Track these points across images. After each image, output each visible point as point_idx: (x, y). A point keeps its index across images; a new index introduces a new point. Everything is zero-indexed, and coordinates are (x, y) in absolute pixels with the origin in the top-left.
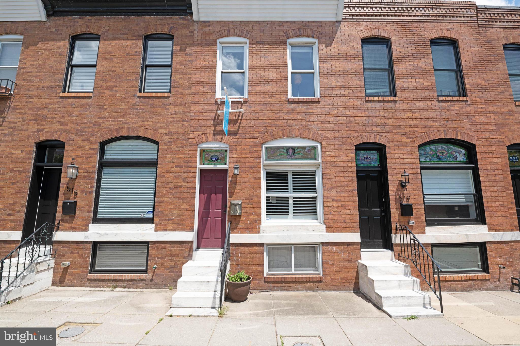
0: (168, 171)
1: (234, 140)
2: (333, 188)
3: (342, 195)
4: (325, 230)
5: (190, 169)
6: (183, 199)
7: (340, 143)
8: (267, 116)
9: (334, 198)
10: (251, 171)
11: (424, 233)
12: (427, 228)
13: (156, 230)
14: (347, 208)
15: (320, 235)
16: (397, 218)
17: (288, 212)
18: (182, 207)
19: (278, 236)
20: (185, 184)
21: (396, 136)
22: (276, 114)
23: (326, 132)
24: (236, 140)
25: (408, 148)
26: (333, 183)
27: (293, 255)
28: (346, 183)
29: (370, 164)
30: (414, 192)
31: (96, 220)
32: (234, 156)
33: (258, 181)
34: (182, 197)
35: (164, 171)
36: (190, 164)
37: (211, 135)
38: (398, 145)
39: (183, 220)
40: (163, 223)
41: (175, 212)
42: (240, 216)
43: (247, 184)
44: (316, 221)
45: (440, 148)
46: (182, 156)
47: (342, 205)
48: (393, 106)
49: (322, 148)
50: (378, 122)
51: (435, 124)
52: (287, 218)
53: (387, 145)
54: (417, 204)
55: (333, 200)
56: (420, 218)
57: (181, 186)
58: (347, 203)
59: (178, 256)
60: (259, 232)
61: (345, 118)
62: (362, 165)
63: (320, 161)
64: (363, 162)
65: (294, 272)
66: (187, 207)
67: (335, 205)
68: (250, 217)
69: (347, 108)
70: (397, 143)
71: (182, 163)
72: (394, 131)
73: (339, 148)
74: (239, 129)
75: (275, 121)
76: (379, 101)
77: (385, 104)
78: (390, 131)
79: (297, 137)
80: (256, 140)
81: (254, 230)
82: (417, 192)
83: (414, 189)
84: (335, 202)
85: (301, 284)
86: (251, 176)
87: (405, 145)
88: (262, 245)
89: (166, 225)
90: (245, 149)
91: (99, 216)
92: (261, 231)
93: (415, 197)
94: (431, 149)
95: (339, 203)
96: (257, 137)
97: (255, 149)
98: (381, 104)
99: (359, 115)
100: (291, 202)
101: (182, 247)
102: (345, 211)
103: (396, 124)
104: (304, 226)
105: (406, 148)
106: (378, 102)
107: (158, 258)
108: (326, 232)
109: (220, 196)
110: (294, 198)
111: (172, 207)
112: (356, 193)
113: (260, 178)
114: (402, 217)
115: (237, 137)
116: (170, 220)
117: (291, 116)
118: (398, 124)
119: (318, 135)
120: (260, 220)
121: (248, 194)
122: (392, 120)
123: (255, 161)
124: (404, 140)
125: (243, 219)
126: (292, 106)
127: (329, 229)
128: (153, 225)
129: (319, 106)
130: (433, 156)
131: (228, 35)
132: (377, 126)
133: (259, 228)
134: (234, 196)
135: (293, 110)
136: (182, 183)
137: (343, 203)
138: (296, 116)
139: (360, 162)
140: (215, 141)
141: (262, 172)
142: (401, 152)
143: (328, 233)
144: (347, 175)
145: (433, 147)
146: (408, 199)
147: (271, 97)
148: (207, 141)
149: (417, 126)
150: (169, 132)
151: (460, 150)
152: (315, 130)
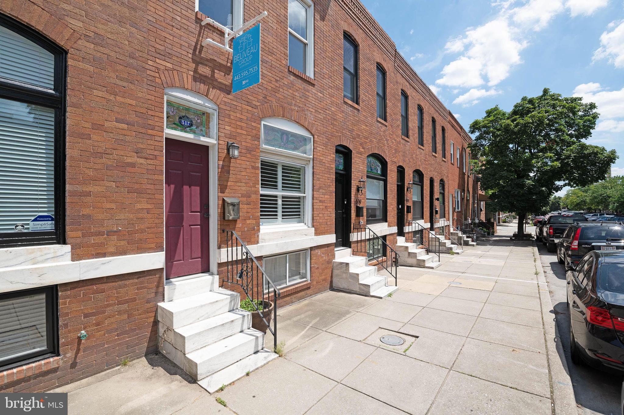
0: (98, 127)
1: (225, 100)
2: (319, 188)
3: (326, 197)
4: (314, 234)
5: (150, 132)
6: (139, 192)
7: (326, 141)
9: (320, 199)
10: (249, 156)
11: (365, 230)
12: (367, 227)
13: (76, 257)
14: (329, 210)
15: (311, 239)
16: (354, 218)
17: (276, 215)
18: (138, 206)
19: (277, 245)
20: (142, 161)
21: (357, 144)
22: (276, 81)
23: (318, 124)
24: (229, 101)
25: (363, 157)
26: (321, 183)
27: (288, 264)
28: (328, 184)
29: (339, 167)
32: (227, 127)
33: (257, 172)
34: (136, 186)
35: (88, 125)
36: (150, 122)
37: (190, 79)
38: (358, 153)
39: (142, 231)
40: (92, 240)
41: (122, 216)
42: (235, 221)
43: (243, 174)
44: (302, 224)
46: (134, 103)
47: (326, 207)
48: (357, 114)
49: (314, 141)
51: (374, 140)
52: (278, 222)
53: (353, 151)
54: (364, 207)
55: (320, 201)
56: (364, 218)
57: (133, 165)
58: (328, 205)
59: (134, 300)
60: (258, 243)
63: (312, 156)
64: (338, 164)
65: (288, 284)
66: (149, 206)
67: (321, 207)
68: (248, 222)
69: (332, 103)
70: (357, 150)
71: (133, 117)
72: (357, 139)
73: (326, 146)
75: (275, 91)
77: (354, 110)
78: (355, 138)
79: (295, 121)
80: (254, 110)
81: (252, 240)
84: (321, 204)
85: (295, 296)
86: (248, 163)
87: (361, 154)
88: (261, 258)
89: (102, 245)
90: (241, 120)
92: (260, 240)
93: (363, 201)
94: (370, 161)
95: (324, 204)
96: (256, 107)
97: (253, 124)
98: (351, 109)
100: (280, 202)
101: (142, 283)
102: (327, 212)
104: (299, 230)
105: (361, 156)
106: (350, 106)
107: (86, 316)
108: (315, 235)
109: (196, 190)
110: (283, 197)
111: (113, 206)
112: (334, 194)
113: (258, 168)
115: (230, 96)
116: (109, 233)
117: (290, 91)
118: (359, 133)
119: (312, 125)
120: (259, 225)
121: (244, 188)
122: (356, 127)
123: (253, 142)
124: (361, 149)
125: (239, 225)
126: (292, 78)
127: (317, 233)
128: (67, 248)
129: (313, 89)
130: (370, 167)
132: (349, 131)
133: (258, 236)
134: (227, 191)
135: (292, 83)
136: (133, 159)
137: (326, 204)
140: (197, 93)
142: (359, 160)
143: (316, 237)
144: (329, 176)
146: (360, 202)
148: (184, 88)
149: (367, 139)
150: (101, 37)
152: (310, 118)
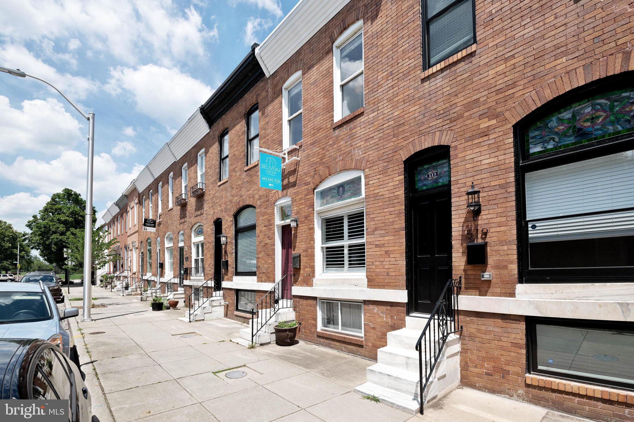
0: (261, 231)
1: (294, 191)
2: (376, 229)
3: (386, 238)
4: (366, 286)
5: (271, 227)
6: (269, 255)
7: (385, 164)
8: (316, 155)
10: (306, 221)
11: (512, 295)
12: (521, 288)
13: (258, 281)
14: (391, 256)
15: (361, 290)
16: (462, 268)
17: (343, 264)
19: (325, 290)
20: (269, 241)
21: (470, 121)
22: (323, 149)
23: (370, 153)
24: (296, 191)
25: (491, 137)
26: (377, 222)
27: (340, 311)
28: (391, 220)
29: (437, 183)
31: (237, 273)
32: (295, 209)
33: (312, 231)
34: (268, 253)
35: (259, 232)
36: (271, 222)
37: (281, 191)
38: (472, 138)
40: (260, 275)
41: (265, 266)
42: (300, 269)
43: (304, 235)
45: (589, 110)
46: (267, 216)
47: (387, 252)
48: (467, 66)
49: (366, 177)
50: (439, 109)
51: (559, 61)
52: (343, 271)
53: (453, 145)
55: (377, 246)
56: (504, 268)
57: (267, 244)
58: (391, 249)
60: (312, 286)
61: (392, 122)
62: (425, 188)
63: (363, 195)
64: (426, 182)
65: (341, 331)
66: (271, 261)
67: (378, 253)
68: (306, 269)
69: (395, 107)
70: (469, 134)
71: (267, 223)
72: (466, 114)
73: (384, 172)
74: (297, 178)
75: (322, 158)
76: (442, 70)
77: (453, 69)
78: (460, 116)
79: (341, 171)
80: (309, 186)
81: (309, 283)
82: (506, 219)
84: (378, 249)
86: (306, 227)
87: (485, 133)
88: (315, 298)
89: (261, 277)
90: (301, 199)
91: (238, 270)
92: (314, 285)
93: (499, 229)
94: (560, 120)
95: (383, 249)
96: (309, 183)
97: (308, 197)
98: (445, 73)
99: (411, 110)
100: (346, 251)
102: (389, 259)
103: (469, 100)
104: (348, 279)
105: (486, 138)
108: (368, 287)
110: (348, 247)
111: (264, 262)
112: (403, 233)
113: (313, 229)
114: (470, 267)
115: (296, 187)
116: (263, 273)
117: (336, 146)
118: (474, 98)
119: (361, 161)
120: (313, 272)
121: (304, 246)
122: (463, 94)
123: (309, 210)
124: (485, 124)
125: (302, 272)
126: (337, 132)
127: (371, 284)
128: (256, 278)
129: (362, 119)
130: (565, 135)
132: (437, 117)
133: (313, 281)
134: (296, 247)
135: (337, 137)
136: (267, 241)
137: (387, 249)
138: (340, 144)
139: (421, 184)
140: (283, 197)
141: (315, 220)
142: (477, 150)
143: (369, 289)
144: (393, 209)
145: (566, 115)
146: (485, 234)
148: (279, 198)
149: (514, 85)
150: (260, 196)
152: (358, 154)
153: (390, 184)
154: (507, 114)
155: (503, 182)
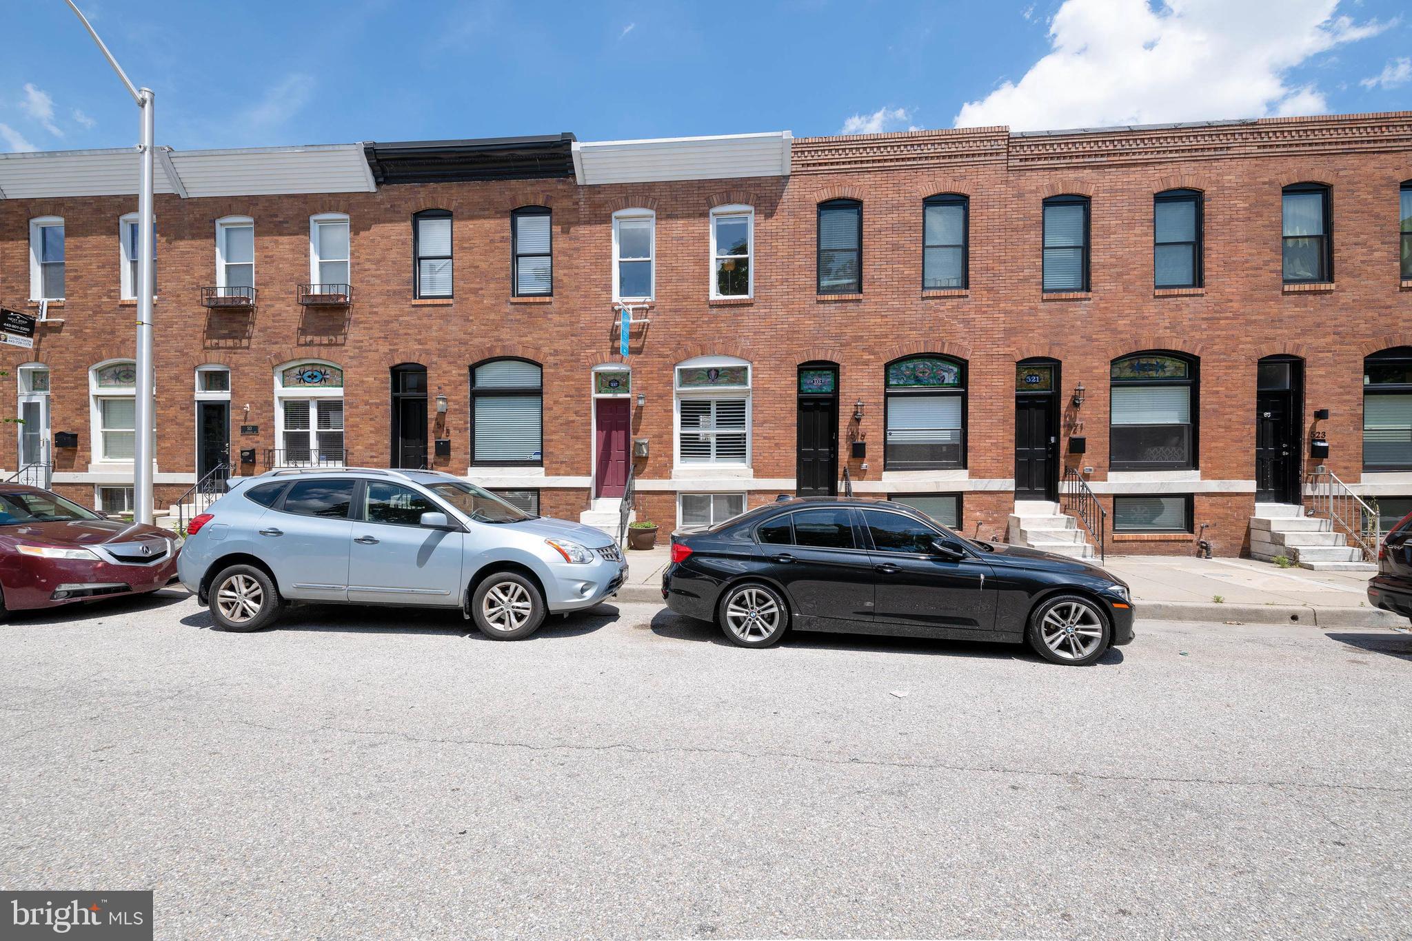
0: (556, 402)
1: (637, 360)
2: (765, 422)
3: (776, 432)
4: (752, 476)
5: (583, 399)
6: (577, 438)
7: (778, 362)
8: (681, 326)
9: (765, 435)
10: (660, 401)
11: (880, 479)
12: (885, 474)
13: (547, 474)
14: (780, 447)
15: (746, 481)
16: (846, 460)
17: (709, 454)
18: (577, 447)
19: (693, 482)
20: (578, 418)
21: (855, 351)
22: (693, 322)
23: (760, 347)
24: (641, 360)
25: (871, 367)
26: (766, 415)
27: (712, 505)
28: (782, 415)
29: (821, 389)
30: (873, 427)
31: (475, 463)
32: (638, 382)
33: (670, 414)
34: (575, 434)
35: (552, 403)
36: (583, 393)
37: (608, 354)
38: (857, 364)
39: (579, 462)
40: (554, 466)
41: (567, 453)
42: (647, 458)
43: (654, 417)
44: (743, 464)
45: (922, 366)
46: (573, 383)
47: (776, 444)
48: (855, 308)
49: (754, 369)
50: (832, 331)
51: (912, 332)
52: (708, 461)
53: (842, 364)
54: (874, 443)
55: (765, 438)
56: (876, 460)
57: (573, 422)
58: (782, 442)
59: (574, 504)
60: (670, 478)
61: (787, 326)
62: (810, 391)
63: (750, 386)
64: (810, 386)
66: (582, 447)
67: (766, 444)
68: (659, 459)
69: (790, 313)
70: (855, 360)
71: (573, 392)
72: (853, 344)
73: (776, 369)
74: (643, 345)
75: (690, 333)
76: (836, 301)
77: (844, 304)
78: (848, 344)
79: (720, 354)
80: (666, 359)
81: (664, 475)
82: (876, 427)
83: (873, 424)
84: (767, 441)
86: (659, 408)
87: (867, 363)
88: (674, 493)
89: (557, 469)
90: (652, 372)
91: (477, 458)
92: (673, 477)
93: (873, 433)
94: (907, 367)
95: (772, 441)
96: (667, 356)
97: (664, 372)
98: (837, 305)
99: (806, 322)
100: (713, 440)
101: (578, 495)
102: (779, 451)
103: (856, 334)
105: (867, 367)
106: (834, 302)
107: (551, 507)
108: (753, 478)
109: (623, 433)
110: (718, 435)
111: (563, 447)
112: (795, 428)
113: (671, 411)
114: (852, 459)
115: (641, 356)
116: (562, 462)
117: (713, 325)
118: (859, 334)
119: (749, 351)
120: (671, 462)
121: (656, 430)
122: (851, 327)
123: (665, 388)
124: (866, 356)
125: (650, 461)
126: (715, 311)
127: (758, 473)
128: (543, 469)
129: (751, 310)
130: (908, 377)
131: (627, 206)
132: (830, 338)
133: (671, 472)
134: (639, 433)
135: (716, 317)
136: (573, 417)
137: (777, 441)
138: (719, 325)
139: (807, 387)
140: (613, 362)
141: (674, 402)
142: (860, 374)
143: (755, 479)
144: (784, 406)
145: (911, 365)
146: (863, 436)
147: (686, 298)
148: (603, 362)
149: (886, 336)
150: (556, 351)
151: (950, 367)
152: (745, 344)
153: (782, 383)
154: (881, 354)
155: (876, 401)
